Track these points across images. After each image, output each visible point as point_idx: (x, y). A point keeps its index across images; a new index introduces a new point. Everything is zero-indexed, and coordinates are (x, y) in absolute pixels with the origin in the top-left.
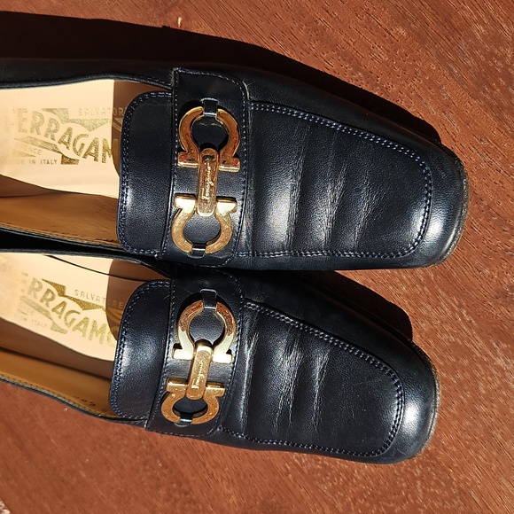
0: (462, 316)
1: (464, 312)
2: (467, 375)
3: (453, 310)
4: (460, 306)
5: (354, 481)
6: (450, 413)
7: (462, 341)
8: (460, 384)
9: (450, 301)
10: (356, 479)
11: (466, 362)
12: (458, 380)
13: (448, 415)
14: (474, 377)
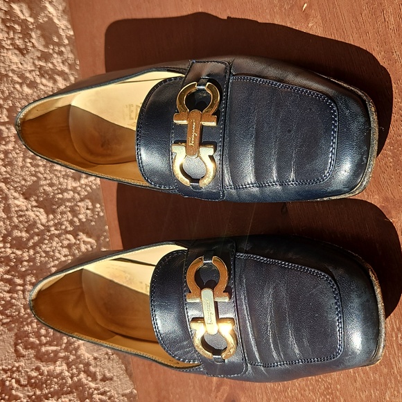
0: (397, 337)
1: (400, 335)
2: (383, 381)
3: (393, 329)
4: (399, 329)
5: (286, 394)
6: (360, 396)
7: (389, 354)
8: (375, 382)
9: (393, 321)
10: (288, 393)
11: (385, 371)
12: (374, 378)
13: (358, 397)
14: (386, 384)
